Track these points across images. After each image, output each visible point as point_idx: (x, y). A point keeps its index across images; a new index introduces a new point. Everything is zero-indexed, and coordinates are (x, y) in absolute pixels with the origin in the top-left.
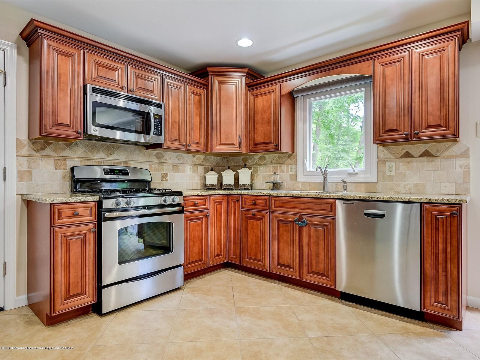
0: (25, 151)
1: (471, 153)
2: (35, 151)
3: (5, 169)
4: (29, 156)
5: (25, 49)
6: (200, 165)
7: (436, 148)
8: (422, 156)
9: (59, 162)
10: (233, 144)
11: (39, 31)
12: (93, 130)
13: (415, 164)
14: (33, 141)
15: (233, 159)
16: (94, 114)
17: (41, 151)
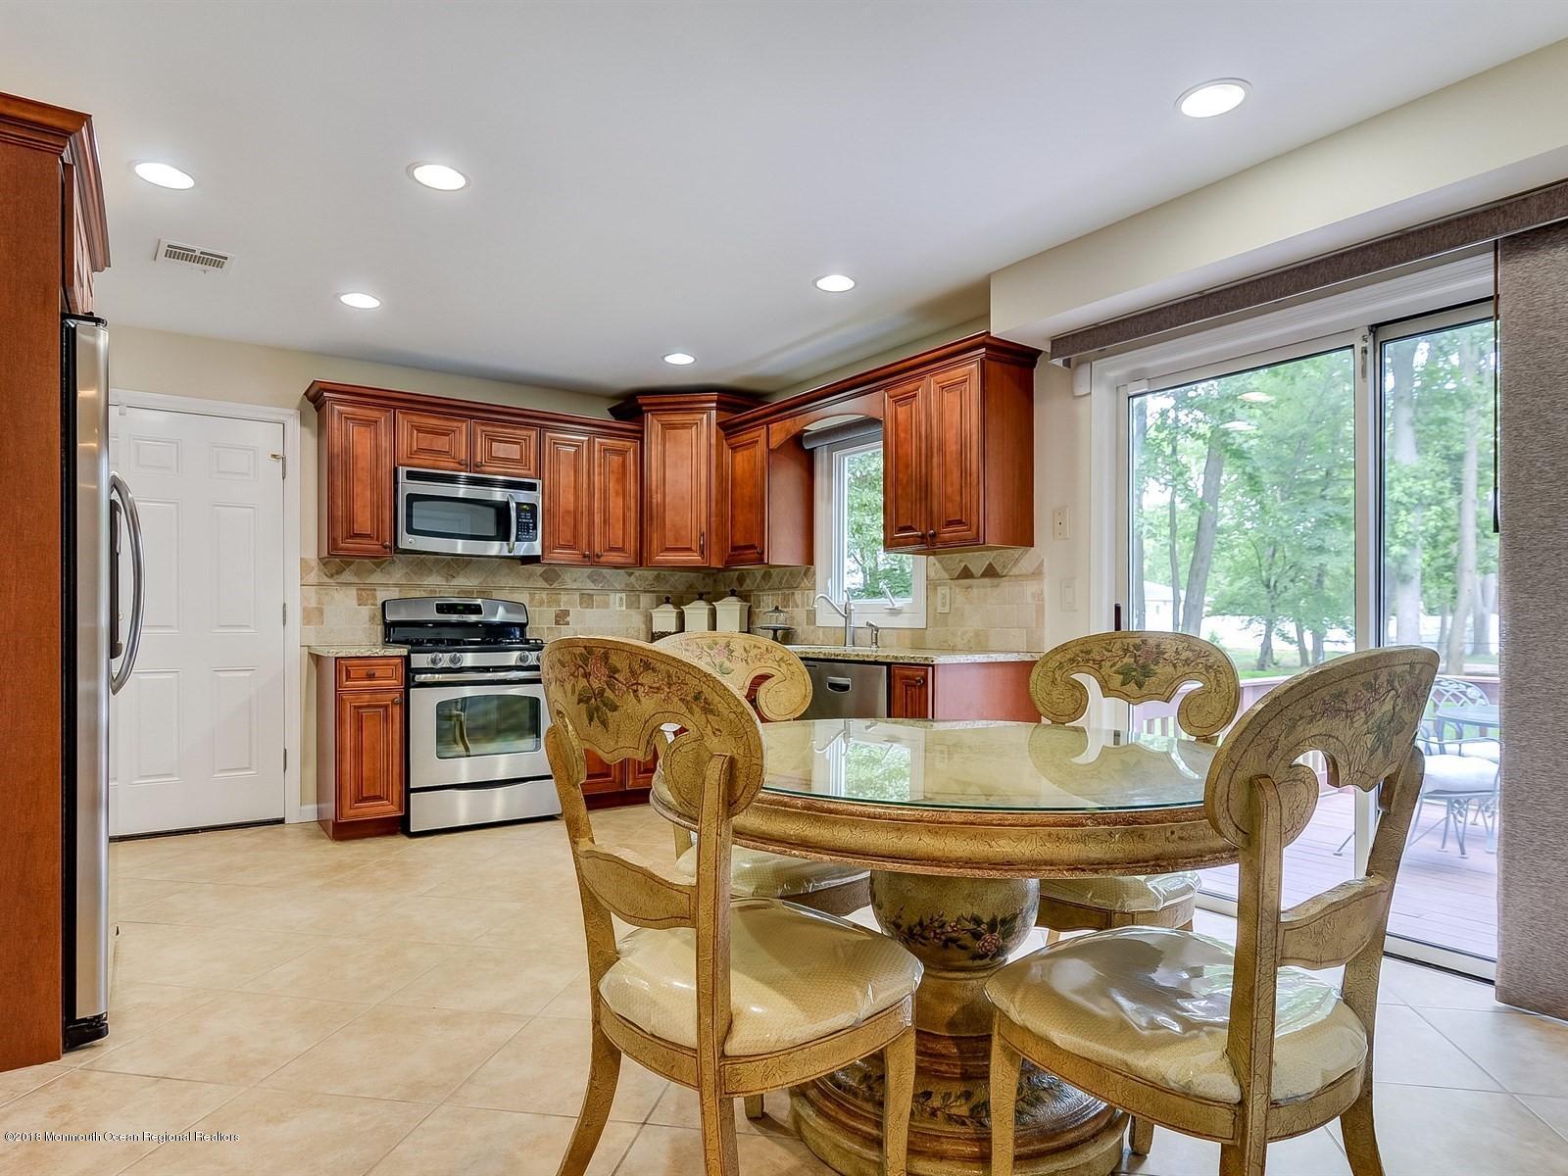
0: (313, 577)
1: (1046, 569)
2: (326, 575)
3: (285, 605)
4: (320, 584)
5: (313, 415)
6: (646, 592)
7: (1002, 560)
8: (984, 575)
9: (365, 594)
10: (689, 549)
11: (325, 394)
12: (407, 541)
13: (975, 591)
14: (323, 562)
15: (723, 576)
16: (409, 516)
17: (336, 576)
